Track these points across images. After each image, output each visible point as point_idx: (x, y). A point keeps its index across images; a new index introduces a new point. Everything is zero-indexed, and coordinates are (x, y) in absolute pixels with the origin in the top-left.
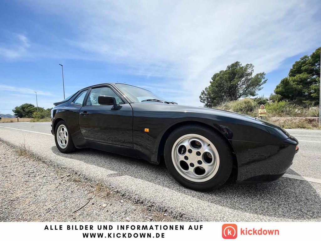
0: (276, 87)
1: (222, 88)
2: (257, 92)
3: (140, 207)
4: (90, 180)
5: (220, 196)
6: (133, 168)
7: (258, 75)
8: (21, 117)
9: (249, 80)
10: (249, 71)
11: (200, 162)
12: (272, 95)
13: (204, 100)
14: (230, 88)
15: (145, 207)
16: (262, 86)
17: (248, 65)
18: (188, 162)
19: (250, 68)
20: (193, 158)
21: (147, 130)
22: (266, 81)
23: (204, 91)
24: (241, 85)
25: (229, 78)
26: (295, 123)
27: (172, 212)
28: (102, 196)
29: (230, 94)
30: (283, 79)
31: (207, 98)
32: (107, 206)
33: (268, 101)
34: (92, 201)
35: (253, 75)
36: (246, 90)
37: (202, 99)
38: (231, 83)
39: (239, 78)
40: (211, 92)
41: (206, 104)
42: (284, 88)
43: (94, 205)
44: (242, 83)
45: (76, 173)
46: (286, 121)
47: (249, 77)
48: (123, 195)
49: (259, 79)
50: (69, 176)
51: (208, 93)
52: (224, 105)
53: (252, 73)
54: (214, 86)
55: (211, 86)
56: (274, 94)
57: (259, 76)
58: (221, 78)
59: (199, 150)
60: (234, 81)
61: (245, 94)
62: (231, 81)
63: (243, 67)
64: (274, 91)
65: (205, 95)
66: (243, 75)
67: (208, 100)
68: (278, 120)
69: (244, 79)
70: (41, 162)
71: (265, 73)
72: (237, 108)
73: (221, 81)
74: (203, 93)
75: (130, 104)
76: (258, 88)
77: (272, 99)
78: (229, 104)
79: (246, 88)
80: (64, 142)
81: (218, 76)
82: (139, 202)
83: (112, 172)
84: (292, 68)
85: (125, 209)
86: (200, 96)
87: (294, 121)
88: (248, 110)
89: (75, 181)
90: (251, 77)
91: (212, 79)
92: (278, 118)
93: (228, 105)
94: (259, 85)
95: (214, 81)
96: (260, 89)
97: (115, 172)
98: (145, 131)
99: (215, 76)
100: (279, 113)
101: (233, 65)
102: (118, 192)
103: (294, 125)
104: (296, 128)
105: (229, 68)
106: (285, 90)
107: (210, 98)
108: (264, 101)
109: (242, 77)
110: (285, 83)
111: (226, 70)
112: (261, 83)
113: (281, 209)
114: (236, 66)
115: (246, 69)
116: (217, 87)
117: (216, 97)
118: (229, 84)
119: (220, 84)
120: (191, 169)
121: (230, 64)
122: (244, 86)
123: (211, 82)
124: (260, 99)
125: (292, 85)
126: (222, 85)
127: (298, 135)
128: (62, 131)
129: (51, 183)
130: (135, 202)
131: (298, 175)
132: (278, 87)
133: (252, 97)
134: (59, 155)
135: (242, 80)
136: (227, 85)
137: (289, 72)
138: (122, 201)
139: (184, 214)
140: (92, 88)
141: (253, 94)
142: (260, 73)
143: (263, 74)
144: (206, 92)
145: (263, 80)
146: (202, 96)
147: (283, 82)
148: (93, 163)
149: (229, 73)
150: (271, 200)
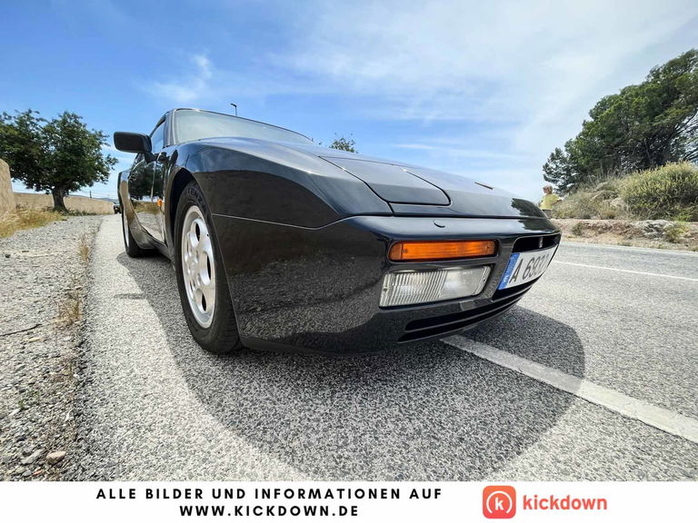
1: (617, 140)
13: (558, 175)
23: (558, 152)
25: (650, 106)
31: (568, 170)
37: (550, 173)
38: (653, 121)
39: (689, 104)
40: (580, 152)
41: (560, 186)
51: (572, 156)
52: (601, 184)
54: (593, 136)
55: (584, 133)
58: (619, 108)
60: (667, 115)
62: (653, 116)
65: (563, 160)
67: (568, 175)
72: (640, 192)
73: (619, 118)
74: (556, 156)
78: (619, 180)
81: (612, 105)
86: (547, 165)
91: (591, 114)
93: (613, 184)
95: (595, 118)
99: (603, 104)
101: (672, 64)
105: (656, 76)
107: (576, 169)
111: (644, 84)
114: (687, 67)
116: (602, 136)
117: (594, 167)
118: (646, 126)
119: (612, 127)
123: (585, 124)
126: (620, 130)
131: (578, 373)
136: (637, 128)
144: (565, 154)
146: (552, 165)
149: (655, 90)
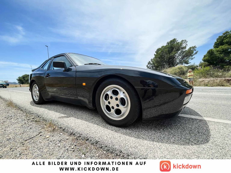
0: (203, 57)
1: (163, 59)
2: (190, 61)
3: (71, 138)
4: (46, 121)
5: (133, 130)
6: (79, 113)
7: (190, 48)
8: (22, 84)
9: (184, 52)
10: (184, 45)
11: (118, 105)
12: (201, 62)
14: (170, 58)
15: (75, 137)
16: (194, 57)
17: (183, 40)
18: (110, 106)
19: (185, 43)
20: (113, 103)
21: (84, 84)
22: (197, 52)
23: (150, 62)
24: (178, 56)
25: (168, 51)
26: (217, 82)
27: (91, 140)
28: (50, 131)
29: (169, 63)
30: (209, 50)
31: (153, 67)
32: (49, 137)
33: (198, 68)
34: (41, 134)
35: (187, 49)
36: (182, 60)
38: (170, 54)
39: (176, 51)
40: (155, 62)
42: (209, 57)
43: (41, 137)
44: (179, 54)
45: (39, 117)
46: (209, 81)
47: (184, 50)
48: (64, 130)
49: (192, 51)
50: (34, 118)
51: (153, 63)
52: (163, 71)
53: (186, 47)
54: (157, 58)
55: (155, 57)
56: (203, 62)
57: (192, 49)
58: (162, 51)
59: (117, 97)
60: (172, 53)
61: (181, 63)
62: (169, 53)
63: (179, 42)
64: (202, 59)
65: (151, 64)
66: (179, 48)
67: (153, 68)
68: (203, 81)
69: (180, 51)
70: (20, 110)
71: (196, 46)
72: (173, 72)
73: (162, 54)
74: (149, 63)
75: (75, 66)
76: (191, 58)
77: (201, 65)
78: (167, 70)
79: (181, 58)
80: (37, 97)
81: (160, 50)
82: (72, 134)
83: (63, 115)
84: (216, 41)
85: (61, 138)
86: (147, 65)
87: (216, 81)
88: (181, 74)
89: (36, 121)
90: (185, 50)
91: (156, 52)
92: (204, 79)
94: (192, 56)
95: (157, 54)
96: (192, 59)
97: (65, 115)
98: (83, 85)
99: (158, 50)
100: (205, 75)
101: (171, 41)
102: (61, 128)
103: (215, 84)
104: (217, 86)
105: (168, 44)
106: (211, 58)
108: (195, 67)
109: (178, 50)
110: (210, 53)
111: (166, 46)
112: (193, 54)
113: (174, 138)
114: (174, 42)
115: (181, 44)
116: (159, 58)
117: (159, 66)
118: (168, 56)
119: (161, 56)
120: (113, 111)
121: (169, 41)
122: (180, 57)
123: (155, 55)
124: (192, 66)
125: (216, 54)
126: (163, 57)
127: (215, 91)
128: (35, 89)
129: (19, 123)
130: (69, 134)
131: (200, 116)
132: (205, 56)
133: (186, 65)
134: (33, 105)
135: (179, 52)
136: (167, 56)
137: (214, 45)
138: (61, 134)
139: (99, 141)
140: (54, 58)
141: (187, 63)
142: (193, 47)
143: (195, 47)
144: (151, 62)
145: (195, 52)
146: (149, 65)
147: (209, 52)
148: (54, 110)
149: (169, 47)
150: (170, 132)
